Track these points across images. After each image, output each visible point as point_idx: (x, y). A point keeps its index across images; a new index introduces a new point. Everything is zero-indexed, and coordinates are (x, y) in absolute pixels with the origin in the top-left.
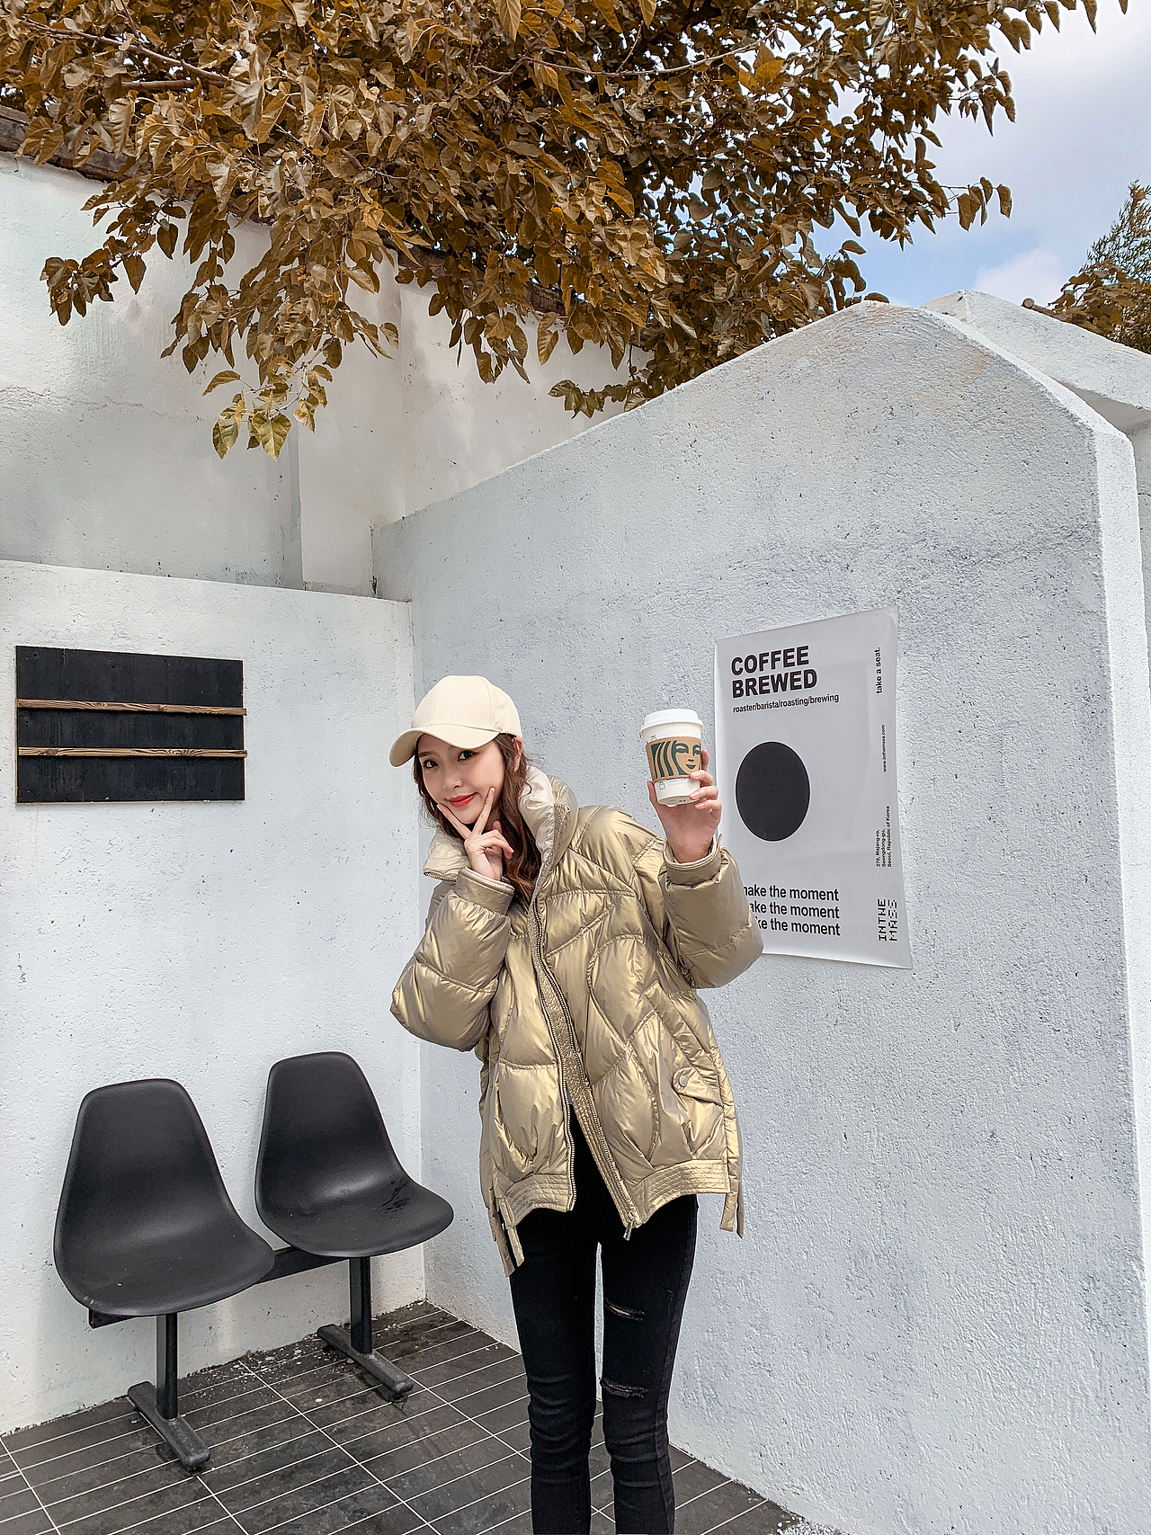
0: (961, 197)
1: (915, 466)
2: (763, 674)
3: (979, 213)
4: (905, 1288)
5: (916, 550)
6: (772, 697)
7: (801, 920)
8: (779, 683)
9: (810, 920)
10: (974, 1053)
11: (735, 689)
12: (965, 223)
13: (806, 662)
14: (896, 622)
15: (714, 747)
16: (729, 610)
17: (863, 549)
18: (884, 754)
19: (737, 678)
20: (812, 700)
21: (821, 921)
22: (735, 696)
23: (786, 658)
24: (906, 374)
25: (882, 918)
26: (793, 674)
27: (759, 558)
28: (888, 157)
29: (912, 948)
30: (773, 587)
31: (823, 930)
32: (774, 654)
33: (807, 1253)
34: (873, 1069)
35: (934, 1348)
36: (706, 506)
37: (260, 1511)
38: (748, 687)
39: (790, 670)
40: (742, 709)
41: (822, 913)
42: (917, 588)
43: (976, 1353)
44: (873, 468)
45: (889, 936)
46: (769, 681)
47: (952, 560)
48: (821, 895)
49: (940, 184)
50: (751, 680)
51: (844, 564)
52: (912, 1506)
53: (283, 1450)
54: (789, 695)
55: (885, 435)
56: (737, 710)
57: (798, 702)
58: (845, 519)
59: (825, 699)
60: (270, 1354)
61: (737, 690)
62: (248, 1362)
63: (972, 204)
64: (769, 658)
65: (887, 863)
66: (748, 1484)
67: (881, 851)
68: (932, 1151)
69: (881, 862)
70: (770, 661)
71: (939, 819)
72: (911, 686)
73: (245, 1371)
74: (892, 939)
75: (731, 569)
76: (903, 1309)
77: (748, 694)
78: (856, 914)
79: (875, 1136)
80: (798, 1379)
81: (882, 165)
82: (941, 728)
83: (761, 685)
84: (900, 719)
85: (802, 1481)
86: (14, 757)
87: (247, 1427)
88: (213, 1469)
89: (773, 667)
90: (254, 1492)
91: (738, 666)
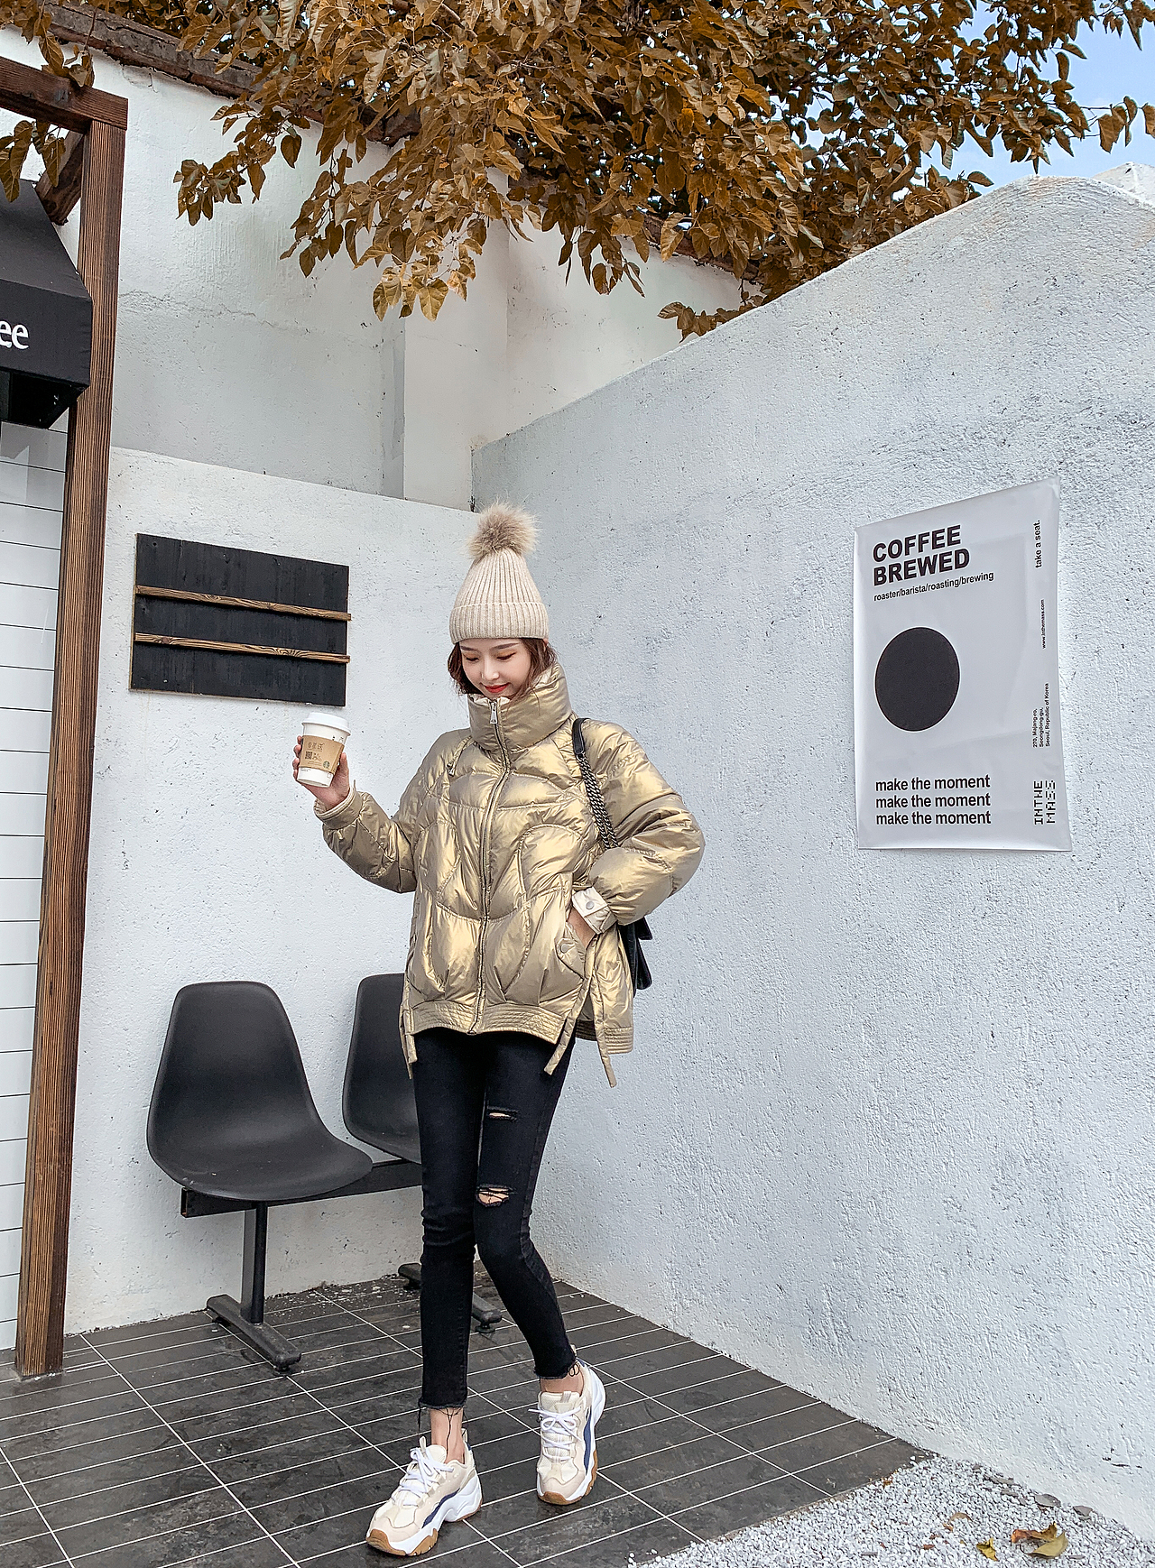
0: (1103, 117)
1: (1080, 334)
2: (908, 558)
3: (1123, 133)
4: (1059, 1192)
5: (1080, 418)
6: (919, 581)
7: (947, 811)
8: (927, 566)
9: (957, 810)
10: (1141, 934)
11: (877, 576)
12: (1106, 145)
13: (958, 542)
14: (1057, 493)
15: (852, 639)
16: (871, 496)
17: (1022, 422)
18: (1043, 630)
19: (879, 565)
20: (964, 581)
21: (969, 810)
22: (877, 583)
23: (935, 539)
24: (1070, 243)
25: (1038, 800)
26: (942, 556)
27: (906, 440)
28: (1023, 77)
29: (1072, 829)
30: (921, 468)
31: (970, 819)
32: (921, 536)
33: (946, 1164)
34: (1025, 961)
35: (1093, 1255)
36: (848, 393)
37: (356, 1408)
38: (891, 573)
39: (939, 551)
40: (884, 597)
41: (971, 801)
42: (1082, 457)
43: (1141, 1256)
44: (1033, 340)
45: (1046, 818)
46: (916, 564)
47: (1120, 425)
48: (969, 783)
49: (1080, 106)
50: (894, 565)
51: (1000, 439)
52: (1065, 1430)
53: (373, 1362)
54: (939, 577)
55: (1047, 307)
56: (878, 598)
57: (947, 584)
58: (1002, 393)
59: (978, 579)
60: (346, 1287)
61: (879, 577)
62: (324, 1293)
63: (1114, 126)
64: (916, 541)
65: (1045, 742)
66: (874, 1423)
67: (1038, 731)
68: (1091, 1042)
69: (1038, 742)
70: (917, 544)
71: (1104, 692)
72: (1074, 557)
73: (322, 1299)
74: (1049, 822)
75: (874, 454)
76: (1057, 1215)
77: (891, 580)
78: (1009, 800)
79: (1026, 1031)
80: (934, 1302)
81: (1016, 87)
82: (1106, 598)
83: (907, 569)
84: (1062, 592)
85: (938, 1414)
86: (129, 643)
87: (331, 1342)
88: (303, 1372)
89: (921, 550)
90: (347, 1393)
91: (880, 552)
